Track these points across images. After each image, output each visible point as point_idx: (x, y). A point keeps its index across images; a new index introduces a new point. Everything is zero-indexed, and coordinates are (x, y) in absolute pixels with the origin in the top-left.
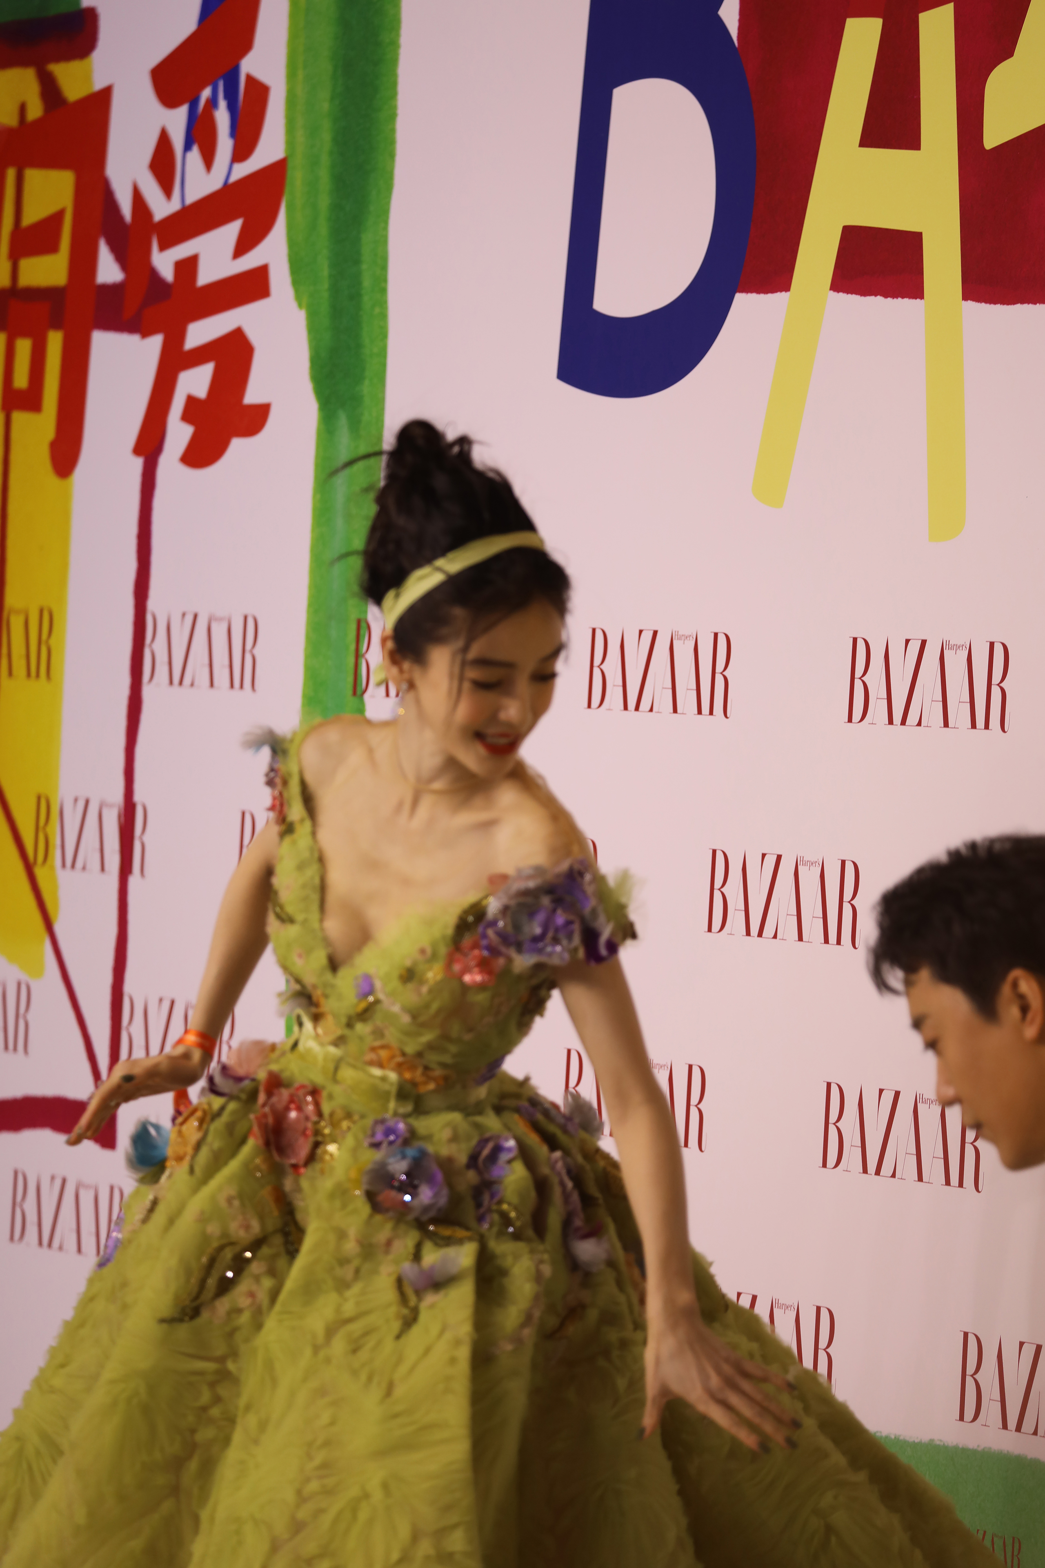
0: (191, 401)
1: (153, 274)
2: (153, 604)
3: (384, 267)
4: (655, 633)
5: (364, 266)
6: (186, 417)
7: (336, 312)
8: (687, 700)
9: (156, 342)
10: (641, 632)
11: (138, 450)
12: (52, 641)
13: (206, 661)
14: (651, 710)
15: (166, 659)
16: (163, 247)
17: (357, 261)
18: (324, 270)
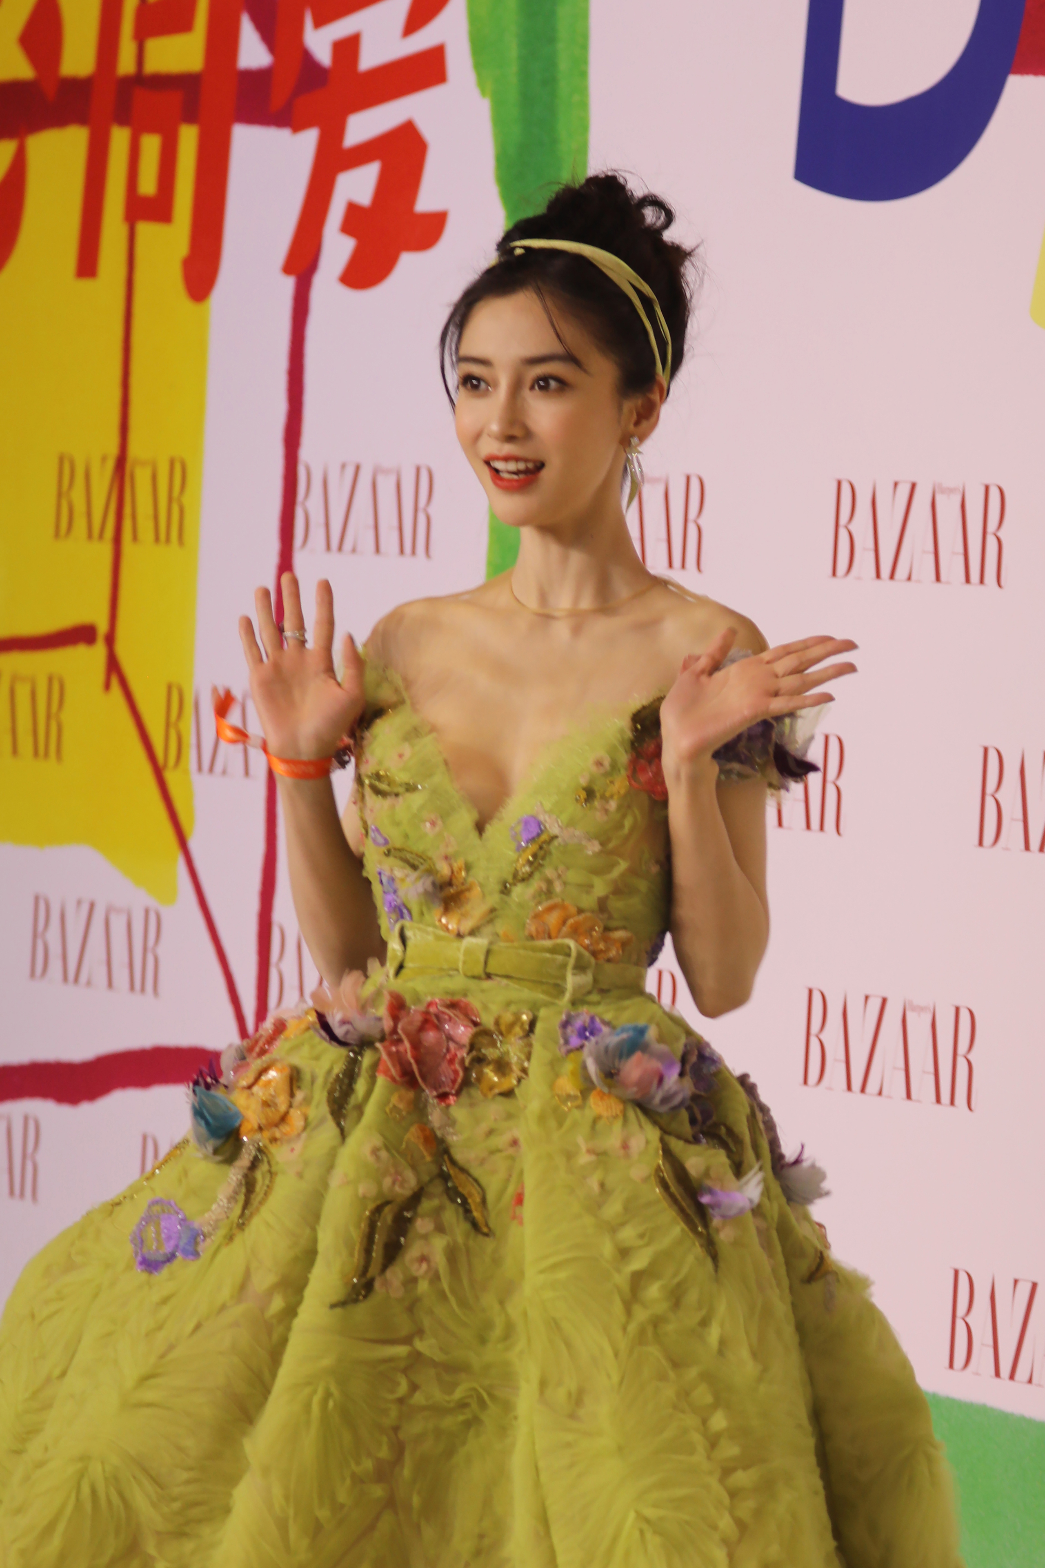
0: (353, 209)
1: (307, 58)
2: (306, 453)
3: (584, 46)
4: (913, 486)
5: (561, 46)
6: (347, 228)
7: (527, 100)
8: (952, 565)
9: (310, 138)
10: (896, 484)
11: (288, 268)
12: (186, 500)
13: (370, 521)
14: (909, 578)
15: (322, 519)
16: (319, 23)
17: (552, 39)
18: (512, 50)
